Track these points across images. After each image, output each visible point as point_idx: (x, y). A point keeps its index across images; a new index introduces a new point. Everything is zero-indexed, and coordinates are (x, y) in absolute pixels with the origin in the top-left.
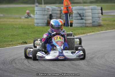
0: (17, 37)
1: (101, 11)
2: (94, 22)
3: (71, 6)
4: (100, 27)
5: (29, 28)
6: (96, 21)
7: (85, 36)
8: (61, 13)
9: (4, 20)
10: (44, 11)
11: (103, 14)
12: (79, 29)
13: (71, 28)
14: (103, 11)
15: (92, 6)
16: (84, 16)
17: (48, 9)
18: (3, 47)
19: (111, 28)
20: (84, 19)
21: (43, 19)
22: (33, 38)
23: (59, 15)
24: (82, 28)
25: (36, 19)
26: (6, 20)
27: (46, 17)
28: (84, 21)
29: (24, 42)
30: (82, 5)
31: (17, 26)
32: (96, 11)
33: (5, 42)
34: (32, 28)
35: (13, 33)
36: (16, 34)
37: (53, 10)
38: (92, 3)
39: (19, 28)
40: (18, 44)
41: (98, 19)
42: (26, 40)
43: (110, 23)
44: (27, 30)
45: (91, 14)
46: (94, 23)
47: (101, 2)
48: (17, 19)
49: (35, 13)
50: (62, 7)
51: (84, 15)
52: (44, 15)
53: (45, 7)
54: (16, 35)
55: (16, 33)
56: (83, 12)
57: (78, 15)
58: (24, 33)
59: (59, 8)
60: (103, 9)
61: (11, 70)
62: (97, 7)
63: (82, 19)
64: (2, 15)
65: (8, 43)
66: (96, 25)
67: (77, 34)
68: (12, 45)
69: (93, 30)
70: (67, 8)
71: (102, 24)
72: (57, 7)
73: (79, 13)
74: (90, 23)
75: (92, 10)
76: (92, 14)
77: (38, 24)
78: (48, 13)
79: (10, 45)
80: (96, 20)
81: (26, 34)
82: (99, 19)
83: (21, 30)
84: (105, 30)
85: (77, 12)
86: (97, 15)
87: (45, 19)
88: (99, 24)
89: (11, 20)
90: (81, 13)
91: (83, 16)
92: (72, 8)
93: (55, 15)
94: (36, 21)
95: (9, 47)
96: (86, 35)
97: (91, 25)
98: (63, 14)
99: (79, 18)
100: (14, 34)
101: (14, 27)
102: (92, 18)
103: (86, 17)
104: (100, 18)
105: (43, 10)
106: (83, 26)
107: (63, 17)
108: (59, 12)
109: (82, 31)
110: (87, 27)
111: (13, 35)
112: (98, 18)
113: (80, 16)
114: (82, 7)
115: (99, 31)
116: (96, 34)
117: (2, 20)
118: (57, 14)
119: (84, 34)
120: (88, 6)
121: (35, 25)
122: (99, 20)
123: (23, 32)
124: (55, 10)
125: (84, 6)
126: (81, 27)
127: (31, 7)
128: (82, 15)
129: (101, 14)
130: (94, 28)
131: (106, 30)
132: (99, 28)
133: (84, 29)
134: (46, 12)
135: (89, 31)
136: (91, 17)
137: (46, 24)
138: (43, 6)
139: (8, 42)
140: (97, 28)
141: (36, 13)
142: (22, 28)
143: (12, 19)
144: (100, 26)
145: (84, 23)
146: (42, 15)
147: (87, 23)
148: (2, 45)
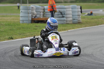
0: (4, 33)
1: (80, 10)
2: (74, 19)
5: (15, 25)
6: (76, 19)
8: (44, 11)
10: (29, 10)
11: (83, 12)
12: (61, 26)
14: (83, 10)
15: (73, 5)
16: (65, 14)
17: (32, 8)
19: (90, 25)
20: (65, 17)
21: (28, 17)
22: (18, 34)
23: (42, 13)
25: (22, 17)
28: (65, 18)
29: (11, 37)
30: (62, 4)
31: (4, 23)
32: (76, 10)
34: (17, 25)
36: (3, 31)
37: (36, 9)
38: (72, 2)
40: (5, 39)
41: (77, 16)
42: (13, 36)
43: (89, 20)
44: (13, 27)
45: (71, 12)
46: (74, 20)
47: (80, 2)
49: (21, 12)
51: (65, 13)
52: (28, 13)
53: (29, 6)
56: (64, 11)
57: (60, 13)
58: (11, 30)
59: (42, 7)
60: (82, 8)
62: (77, 7)
63: (63, 17)
66: (76, 22)
67: (59, 30)
69: (73, 27)
71: (81, 21)
72: (41, 6)
73: (61, 11)
74: (70, 20)
75: (72, 8)
76: (72, 12)
77: (23, 21)
78: (32, 11)
80: (76, 17)
81: (13, 31)
85: (59, 10)
86: (77, 14)
87: (30, 17)
88: (79, 21)
90: (63, 11)
91: (64, 14)
94: (21, 19)
96: (66, 31)
97: (71, 22)
98: (46, 13)
99: (61, 16)
100: (2, 30)
101: (1, 24)
102: (73, 16)
103: (67, 15)
104: (79, 16)
106: (64, 23)
107: (46, 15)
108: (42, 11)
109: (64, 28)
110: (68, 24)
112: (78, 16)
113: (62, 14)
114: (63, 6)
115: (79, 28)
118: (40, 12)
119: (65, 30)
120: (68, 5)
121: (21, 22)
122: (78, 18)
123: (10, 28)
124: (39, 9)
125: (65, 5)
126: (63, 24)
128: (63, 13)
129: (80, 13)
130: (74, 25)
131: (85, 27)
133: (65, 26)
134: (30, 10)
135: (69, 28)
136: (71, 15)
138: (28, 5)
140: (77, 25)
141: (22, 11)
142: (9, 25)
144: (79, 23)
145: (65, 20)
146: (27, 13)
147: (68, 20)
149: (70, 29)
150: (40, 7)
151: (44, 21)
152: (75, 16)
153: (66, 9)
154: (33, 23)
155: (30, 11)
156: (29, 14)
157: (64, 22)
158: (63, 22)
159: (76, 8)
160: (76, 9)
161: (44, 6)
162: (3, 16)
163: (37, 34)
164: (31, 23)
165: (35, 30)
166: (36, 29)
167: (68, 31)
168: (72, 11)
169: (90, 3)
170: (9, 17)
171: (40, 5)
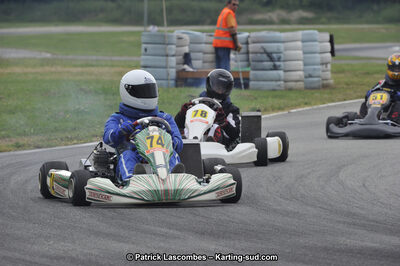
0: (89, 117)
1: (329, 44)
2: (310, 76)
4: (327, 91)
6: (317, 73)
9: (53, 69)
10: (168, 44)
11: (336, 53)
12: (267, 97)
14: (336, 47)
15: (306, 32)
16: (282, 59)
17: (180, 38)
18: (51, 146)
19: (359, 95)
20: (282, 67)
21: (166, 67)
24: (275, 93)
25: (145, 67)
26: (59, 69)
27: (173, 61)
28: (281, 72)
30: (275, 27)
32: (317, 46)
33: (56, 130)
35: (77, 107)
36: (87, 110)
37: (192, 42)
39: (97, 92)
41: (320, 67)
43: (356, 80)
45: (300, 53)
46: (310, 79)
47: (329, 21)
48: (92, 66)
49: (143, 50)
51: (282, 55)
52: (167, 56)
53: (170, 34)
54: (88, 113)
55: (87, 105)
56: (278, 48)
57: (265, 56)
59: (211, 36)
60: (335, 41)
62: (320, 37)
63: (275, 68)
64: (48, 55)
65: (64, 136)
66: (316, 85)
67: (263, 109)
68: (75, 141)
69: (306, 100)
71: (332, 81)
72: (205, 34)
73: (269, 50)
74: (298, 78)
75: (303, 41)
76: (304, 53)
78: (180, 49)
79: (71, 139)
80: (315, 69)
82: (323, 67)
83: (102, 97)
84: (340, 100)
85: (262, 48)
86: (318, 58)
87: (171, 67)
88: (325, 82)
89: (74, 70)
90: (276, 50)
91: (279, 59)
93: (201, 54)
95: (66, 145)
96: (286, 112)
97: (301, 85)
99: (270, 64)
100: (82, 108)
101: (81, 90)
102: (305, 65)
103: (287, 63)
104: (326, 64)
106: (277, 88)
108: (210, 48)
109: (277, 102)
110: (291, 89)
111: (78, 112)
112: (322, 64)
113: (272, 59)
114: (278, 34)
115: (323, 103)
116: (316, 109)
117: (47, 69)
118: (205, 53)
119: (280, 109)
120: (293, 30)
122: (323, 71)
123: (108, 103)
124: (201, 43)
125: (281, 31)
126: (274, 90)
127: (133, 33)
128: (275, 55)
129: (329, 55)
130: (310, 92)
131: (345, 100)
132: (325, 94)
133: (281, 97)
134: (173, 47)
135: (294, 102)
136: (301, 63)
137: (174, 82)
138: (165, 29)
139: (64, 131)
140: (317, 94)
141: (146, 50)
142: (105, 92)
143: (75, 66)
144: (326, 87)
145: (282, 78)
146: (162, 56)
147: (289, 78)
148: (48, 140)
149: (296, 106)
150: (204, 37)
152: (314, 64)
153: (284, 42)
154: (181, 86)
155: (172, 49)
156: (170, 58)
157: (279, 83)
158: (274, 83)
159: (315, 41)
160: (316, 43)
162: (88, 65)
164: (177, 86)
167: (289, 113)
168: (303, 50)
169: (361, 23)
170: (106, 66)
171: (203, 32)
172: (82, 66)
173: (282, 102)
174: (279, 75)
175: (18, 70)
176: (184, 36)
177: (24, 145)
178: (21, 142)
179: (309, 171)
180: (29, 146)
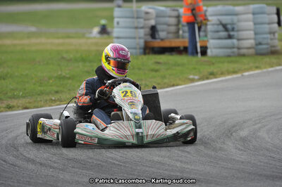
0: (70, 81)
1: (275, 17)
2: (260, 44)
3: (205, 5)
4: (276, 56)
6: (265, 41)
7: (237, 78)
8: (179, 22)
10: (138, 18)
12: (223, 62)
13: (204, 58)
15: (256, 6)
16: (236, 29)
17: (147, 13)
18: (37, 107)
20: (236, 36)
21: (135, 38)
23: (173, 29)
24: (230, 59)
25: (118, 38)
26: (43, 40)
27: (142, 32)
28: (235, 41)
31: (71, 56)
32: (266, 18)
33: (41, 93)
35: (60, 73)
36: (68, 76)
37: (158, 16)
39: (76, 60)
41: (268, 36)
45: (251, 23)
46: (260, 47)
49: (115, 24)
50: (181, 7)
51: (235, 26)
52: (136, 28)
53: (138, 9)
54: (69, 78)
55: (67, 72)
56: (232, 21)
57: (221, 28)
58: (88, 72)
59: (174, 10)
61: (55, 163)
62: (267, 9)
63: (230, 37)
64: (33, 29)
65: (48, 98)
67: (219, 73)
68: (58, 103)
69: (257, 65)
70: (194, 10)
71: (279, 48)
72: (169, 9)
73: (224, 22)
74: (249, 46)
75: (254, 14)
76: (255, 24)
78: (147, 22)
79: (55, 101)
80: (264, 38)
82: (272, 36)
83: (80, 64)
85: (219, 20)
86: (266, 28)
87: (140, 38)
88: (273, 49)
89: (56, 41)
90: (229, 21)
91: (233, 30)
92: (206, 11)
93: (165, 27)
95: (50, 106)
96: (239, 75)
97: (252, 51)
98: (183, 26)
99: (224, 34)
100: (64, 74)
101: (63, 58)
102: (256, 34)
103: (241, 33)
104: (274, 33)
105: (135, 16)
106: (232, 54)
107: (183, 32)
108: (173, 21)
109: (232, 66)
110: (244, 55)
111: (61, 78)
112: (270, 33)
113: (226, 29)
114: (231, 8)
115: (272, 67)
116: (265, 72)
117: (34, 41)
118: (169, 25)
119: (235, 72)
120: (245, 5)
122: (271, 39)
123: (86, 69)
124: (165, 17)
125: (235, 5)
126: (229, 56)
127: (105, 9)
128: (229, 27)
129: (276, 25)
130: (260, 58)
132: (273, 59)
133: (236, 62)
134: (142, 20)
135: (246, 67)
136: (252, 32)
137: (142, 51)
138: (134, 5)
139: (48, 94)
140: (267, 59)
141: (118, 23)
143: (58, 38)
144: (274, 53)
145: (236, 45)
146: (133, 28)
147: (242, 46)
148: (35, 101)
149: (248, 70)
150: (168, 11)
151: (179, 47)
152: (263, 34)
153: (236, 14)
154: (149, 53)
155: (141, 22)
156: (139, 30)
157: (233, 50)
158: (229, 50)
159: (264, 13)
160: (265, 16)
161: (179, 8)
162: (69, 37)
163: (159, 84)
164: (145, 53)
165: (154, 73)
166: (156, 71)
167: (243, 75)
168: (253, 21)
171: (167, 7)
172: (63, 38)
173: (236, 66)
174: (233, 44)
175: (8, 42)
176: (150, 11)
177: (14, 107)
178: (11, 104)
179: (260, 125)
180: (18, 108)
